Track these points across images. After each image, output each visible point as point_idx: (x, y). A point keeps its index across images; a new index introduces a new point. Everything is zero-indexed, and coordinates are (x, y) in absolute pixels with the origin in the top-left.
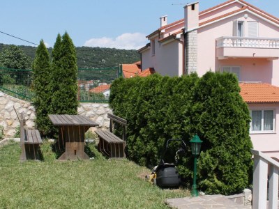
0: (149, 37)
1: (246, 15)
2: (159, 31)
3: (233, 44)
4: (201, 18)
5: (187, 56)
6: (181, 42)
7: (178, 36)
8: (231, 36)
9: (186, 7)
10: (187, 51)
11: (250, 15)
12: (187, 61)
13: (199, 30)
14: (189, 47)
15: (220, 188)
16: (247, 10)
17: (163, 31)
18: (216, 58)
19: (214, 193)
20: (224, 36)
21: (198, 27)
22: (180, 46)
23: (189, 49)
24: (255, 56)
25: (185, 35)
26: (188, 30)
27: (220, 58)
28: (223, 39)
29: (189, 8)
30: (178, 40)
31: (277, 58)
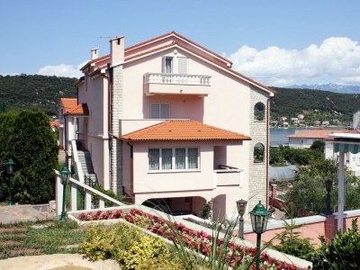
0: (83, 69)
1: (176, 51)
2: (88, 65)
3: (163, 81)
4: (126, 54)
5: (112, 92)
6: (107, 77)
7: (103, 71)
8: (160, 72)
9: (111, 41)
10: (112, 87)
11: (180, 51)
12: (112, 97)
13: (125, 66)
14: (114, 83)
15: (29, 199)
16: (176, 45)
17: (93, 65)
18: (144, 94)
19: (24, 203)
20: (150, 72)
21: (123, 62)
22: (106, 82)
23: (114, 85)
24: (183, 92)
25: (110, 70)
26: (113, 65)
27: (147, 95)
28: (149, 75)
29: (115, 43)
30: (103, 75)
31: (207, 95)
